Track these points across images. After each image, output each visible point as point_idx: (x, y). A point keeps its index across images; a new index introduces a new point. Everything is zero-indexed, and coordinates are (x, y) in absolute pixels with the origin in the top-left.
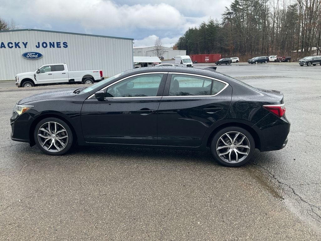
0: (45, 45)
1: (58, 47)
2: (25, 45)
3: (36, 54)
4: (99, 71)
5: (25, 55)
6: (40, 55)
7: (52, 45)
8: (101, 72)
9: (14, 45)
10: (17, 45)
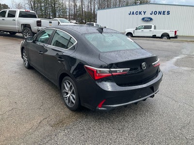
0: (155, 13)
1: (163, 14)
2: (145, 13)
3: (149, 18)
4: (174, 30)
5: (143, 19)
6: (151, 19)
7: (160, 13)
8: (176, 32)
9: (139, 13)
10: (140, 13)
